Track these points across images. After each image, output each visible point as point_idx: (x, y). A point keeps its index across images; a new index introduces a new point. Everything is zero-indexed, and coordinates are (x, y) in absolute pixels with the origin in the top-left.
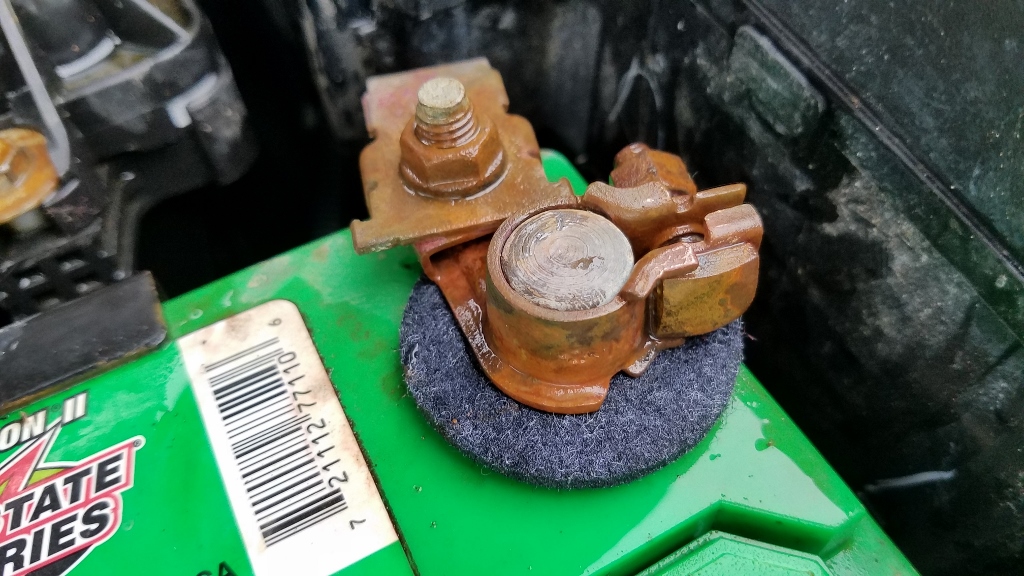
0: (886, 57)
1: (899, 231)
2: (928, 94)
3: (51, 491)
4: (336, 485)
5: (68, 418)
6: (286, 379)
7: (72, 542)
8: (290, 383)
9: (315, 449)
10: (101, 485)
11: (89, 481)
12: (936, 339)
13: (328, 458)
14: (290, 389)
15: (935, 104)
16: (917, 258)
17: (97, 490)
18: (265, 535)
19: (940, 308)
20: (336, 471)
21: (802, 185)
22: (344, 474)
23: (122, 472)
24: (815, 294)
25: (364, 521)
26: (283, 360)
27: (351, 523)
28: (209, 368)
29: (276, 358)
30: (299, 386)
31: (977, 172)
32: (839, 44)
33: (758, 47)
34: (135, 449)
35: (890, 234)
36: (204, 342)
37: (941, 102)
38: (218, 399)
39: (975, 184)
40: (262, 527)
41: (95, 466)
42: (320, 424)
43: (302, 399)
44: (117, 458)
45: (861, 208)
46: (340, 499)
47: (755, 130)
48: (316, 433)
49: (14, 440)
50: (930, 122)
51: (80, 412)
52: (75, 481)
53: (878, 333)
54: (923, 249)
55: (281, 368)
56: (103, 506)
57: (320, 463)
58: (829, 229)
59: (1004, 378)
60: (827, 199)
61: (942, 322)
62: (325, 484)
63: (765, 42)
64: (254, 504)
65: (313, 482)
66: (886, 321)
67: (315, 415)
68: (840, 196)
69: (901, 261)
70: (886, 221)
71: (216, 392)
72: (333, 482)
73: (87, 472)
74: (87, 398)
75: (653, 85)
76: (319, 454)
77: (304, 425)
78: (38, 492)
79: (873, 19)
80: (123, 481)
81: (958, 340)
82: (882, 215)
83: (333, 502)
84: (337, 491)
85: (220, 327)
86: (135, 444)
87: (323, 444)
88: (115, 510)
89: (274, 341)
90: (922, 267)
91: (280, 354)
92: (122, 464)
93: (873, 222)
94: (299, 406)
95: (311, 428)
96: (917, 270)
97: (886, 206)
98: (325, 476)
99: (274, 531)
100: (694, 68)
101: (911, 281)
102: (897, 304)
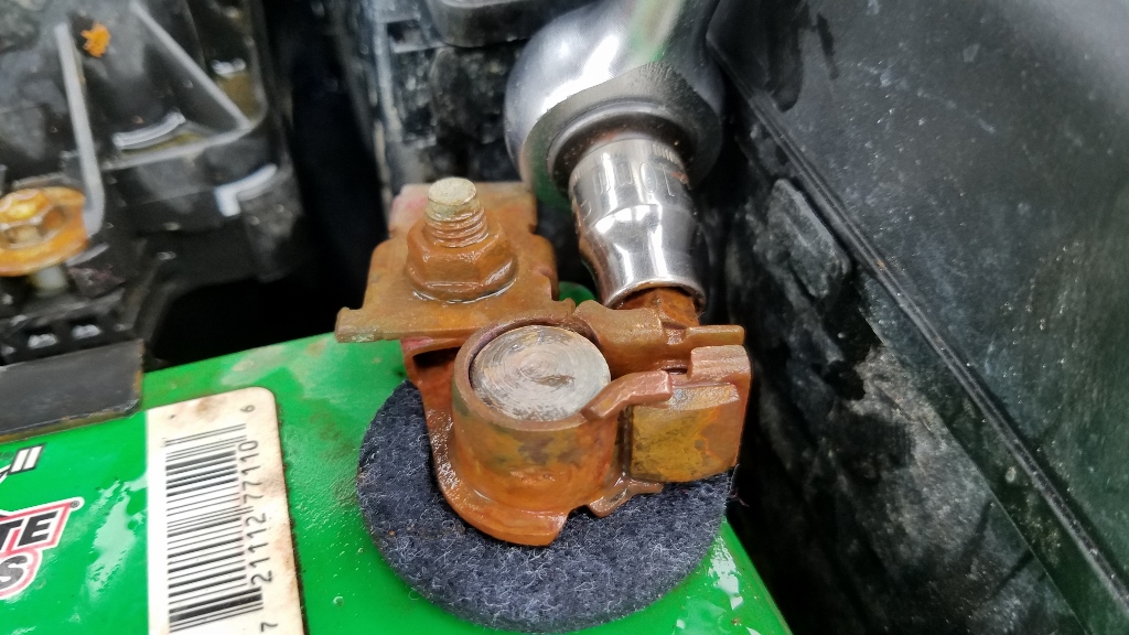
0: (911, 218)
1: (920, 414)
2: (948, 261)
4: (258, 583)
5: (17, 467)
6: (241, 466)
8: (244, 472)
9: (247, 543)
10: (27, 539)
11: (16, 533)
12: (954, 543)
13: (259, 554)
14: (242, 478)
15: (954, 271)
16: (936, 446)
17: (20, 544)
18: (172, 620)
19: (957, 505)
20: (262, 569)
21: (833, 356)
22: (270, 573)
23: (50, 531)
24: (843, 481)
25: (275, 625)
26: (244, 447)
27: (262, 625)
28: (168, 443)
29: (238, 444)
30: (252, 477)
31: (991, 349)
32: (869, 202)
33: (792, 202)
34: (71, 510)
35: (913, 417)
36: (173, 417)
37: (960, 270)
38: (168, 475)
39: (990, 362)
40: (171, 611)
41: (26, 520)
42: (260, 519)
43: (250, 490)
44: (52, 515)
45: (885, 386)
46: (257, 598)
47: (793, 293)
48: (253, 526)
50: (948, 290)
51: (30, 464)
53: (900, 530)
54: (943, 436)
55: (239, 455)
56: (22, 560)
57: (249, 557)
58: (858, 407)
59: (1018, 594)
60: (855, 373)
61: (960, 523)
62: (248, 580)
63: (798, 198)
64: (171, 586)
65: (236, 574)
66: (908, 518)
67: (258, 508)
68: (866, 370)
69: (922, 448)
70: (909, 401)
71: (168, 468)
72: (256, 580)
73: (18, 523)
74: (41, 451)
75: (708, 239)
76: (251, 549)
77: (244, 517)
79: (901, 176)
80: (49, 539)
81: (974, 546)
82: (905, 394)
83: (251, 599)
84: (258, 590)
85: (194, 403)
86: (74, 504)
87: (257, 539)
88: (31, 568)
89: (240, 427)
90: (941, 457)
91: (242, 441)
92: (53, 522)
93: (897, 401)
94: (245, 496)
95: (250, 521)
96: (937, 459)
97: (909, 385)
98: (250, 572)
99: (182, 617)
100: (743, 224)
101: (933, 472)
102: (918, 499)
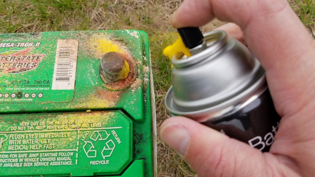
3: (29, 57)
5: (36, 46)
6: (71, 55)
7: (29, 67)
9: (69, 69)
10: (37, 60)
14: (70, 58)
18: (56, 79)
20: (70, 75)
25: (71, 84)
27: (69, 84)
28: (60, 47)
29: (71, 51)
30: (72, 58)
34: (44, 56)
41: (37, 56)
42: (72, 66)
43: (71, 60)
49: (27, 46)
51: (38, 46)
52: (34, 57)
55: (71, 53)
56: (36, 63)
57: (69, 72)
62: (68, 76)
64: (57, 74)
65: (66, 74)
67: (72, 64)
71: (59, 52)
74: (40, 44)
76: (69, 71)
78: (28, 56)
80: (40, 61)
83: (68, 79)
87: (71, 69)
88: (37, 65)
89: (72, 47)
92: (41, 58)
95: (70, 66)
99: (58, 79)
